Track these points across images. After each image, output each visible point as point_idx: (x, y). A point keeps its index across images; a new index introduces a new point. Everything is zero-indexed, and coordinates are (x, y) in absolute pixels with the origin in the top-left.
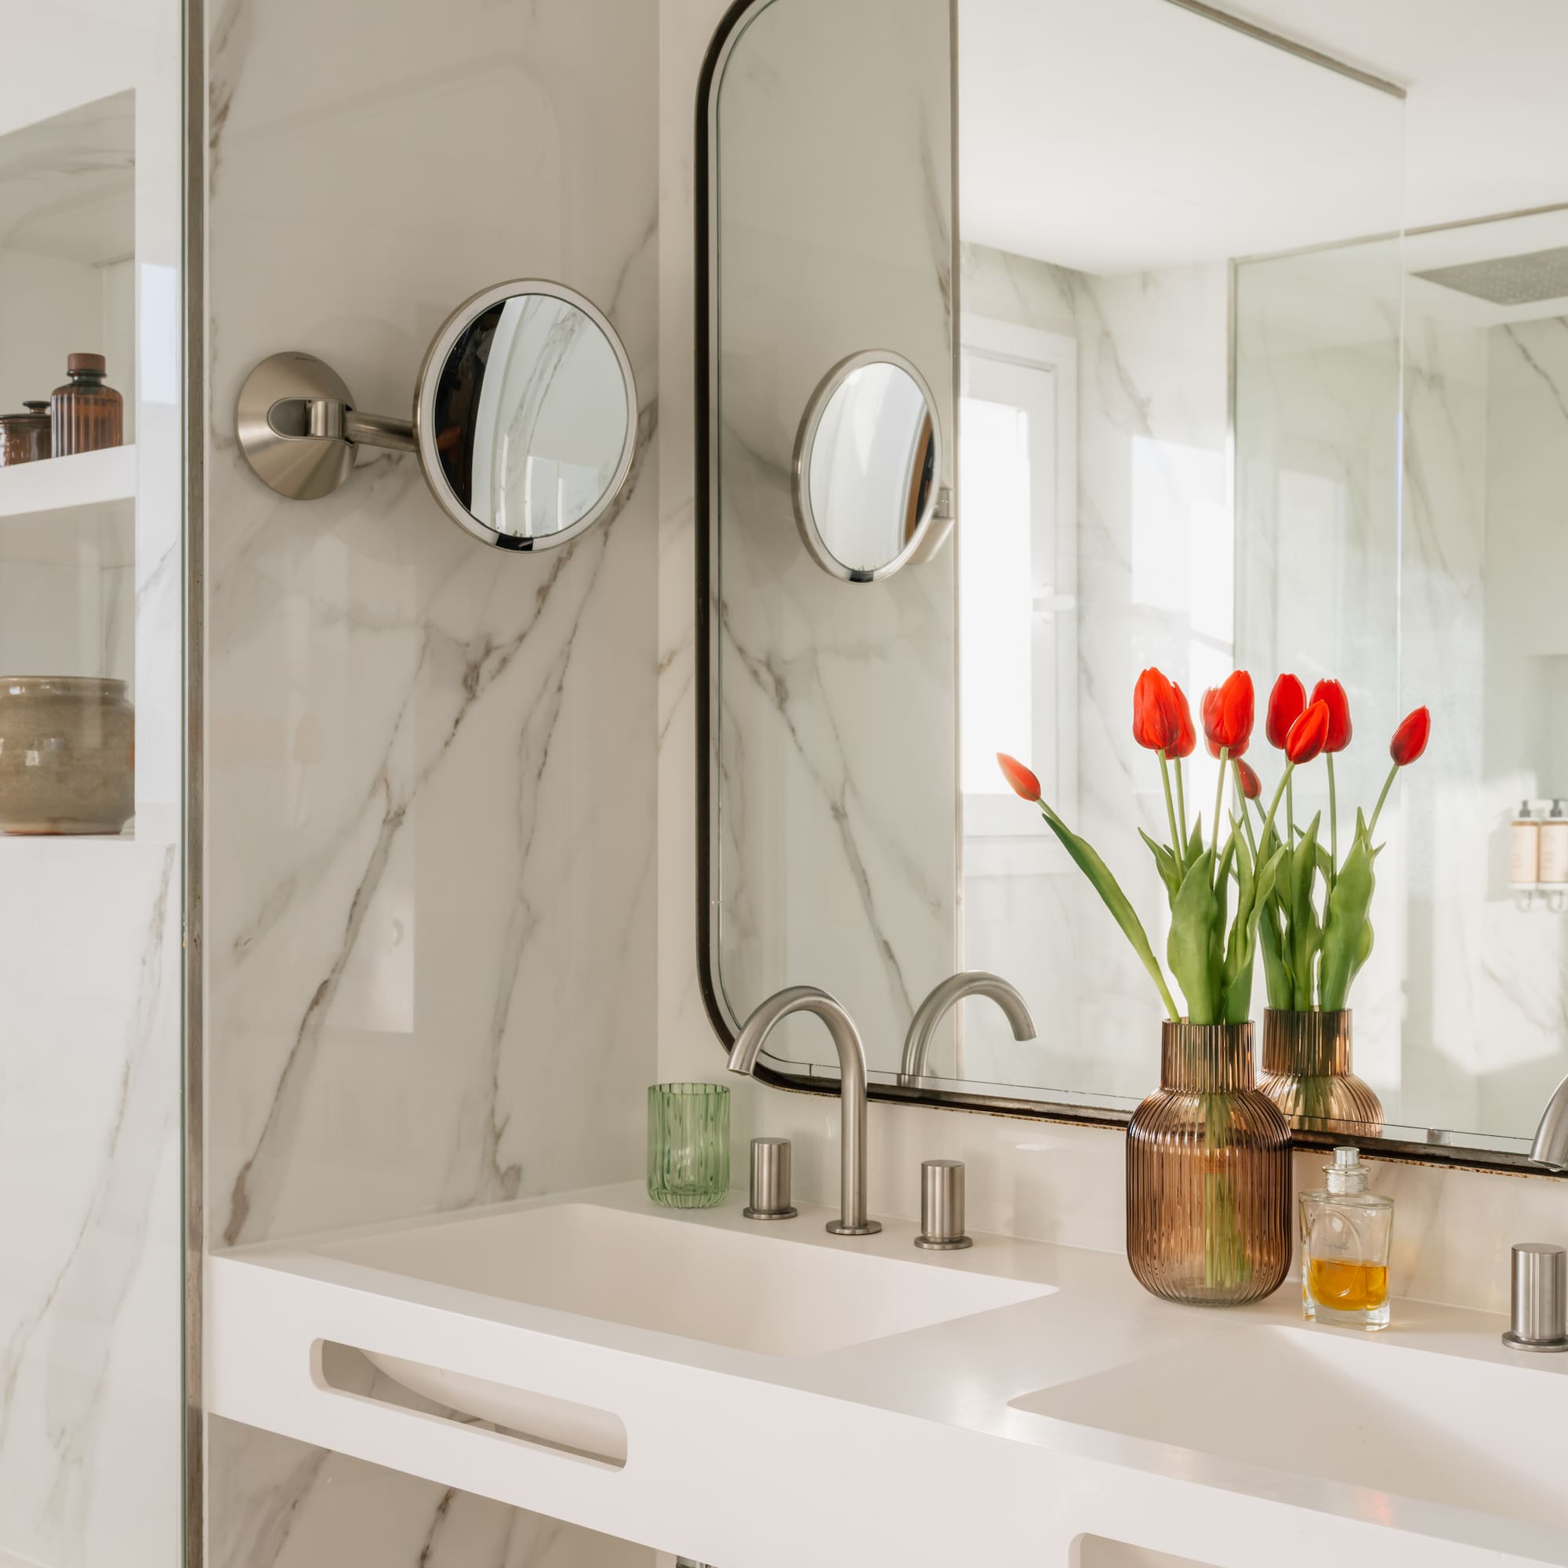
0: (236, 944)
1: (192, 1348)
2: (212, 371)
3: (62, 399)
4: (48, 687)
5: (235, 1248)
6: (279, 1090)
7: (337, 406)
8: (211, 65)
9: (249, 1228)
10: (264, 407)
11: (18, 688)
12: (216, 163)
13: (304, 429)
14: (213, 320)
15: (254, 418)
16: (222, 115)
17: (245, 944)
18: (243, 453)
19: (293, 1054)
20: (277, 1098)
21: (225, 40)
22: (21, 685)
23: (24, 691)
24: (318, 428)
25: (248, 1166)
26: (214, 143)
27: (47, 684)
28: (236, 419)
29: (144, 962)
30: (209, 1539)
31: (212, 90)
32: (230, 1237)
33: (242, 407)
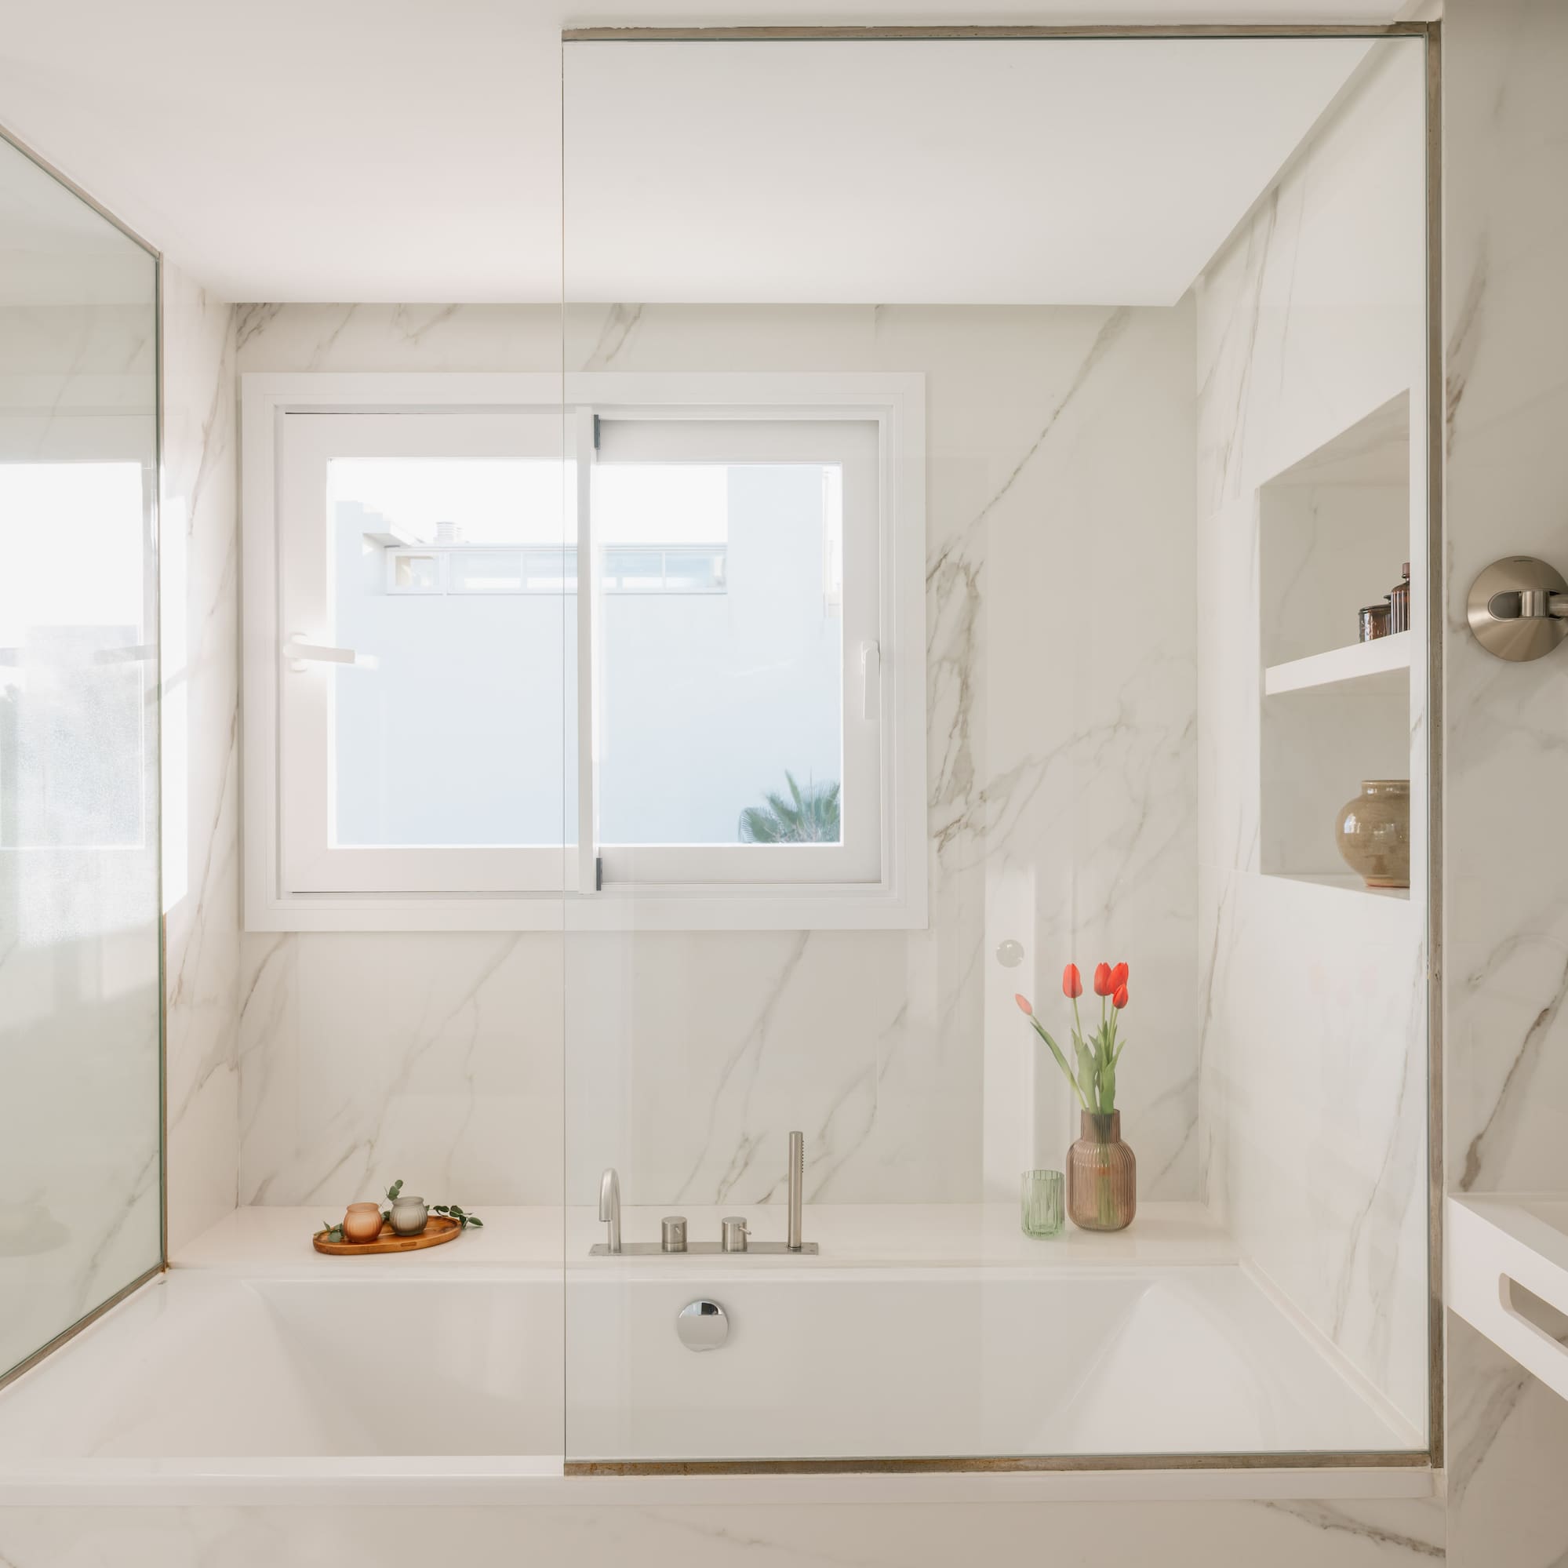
0: (1469, 980)
1: (1434, 1259)
2: (1448, 579)
3: (1400, 595)
4: (1391, 789)
5: (1469, 1194)
6: (1505, 1085)
7: (1542, 593)
8: (1447, 366)
9: (1481, 1178)
10: (1487, 598)
11: (1372, 790)
12: (1452, 433)
13: (1517, 612)
14: (1449, 543)
15: (1478, 606)
16: (1456, 399)
17: (1477, 979)
18: (1472, 633)
19: (1518, 1061)
20: (1504, 1091)
21: (1459, 345)
22: (1373, 787)
23: (1376, 791)
24: (1527, 611)
25: (1480, 1137)
26: (1449, 420)
27: (1390, 786)
28: (1467, 607)
29: (1414, 985)
30: (1448, 1395)
31: (1448, 383)
32: (1466, 1184)
33: (1472, 599)
